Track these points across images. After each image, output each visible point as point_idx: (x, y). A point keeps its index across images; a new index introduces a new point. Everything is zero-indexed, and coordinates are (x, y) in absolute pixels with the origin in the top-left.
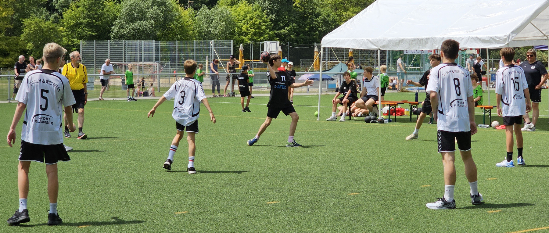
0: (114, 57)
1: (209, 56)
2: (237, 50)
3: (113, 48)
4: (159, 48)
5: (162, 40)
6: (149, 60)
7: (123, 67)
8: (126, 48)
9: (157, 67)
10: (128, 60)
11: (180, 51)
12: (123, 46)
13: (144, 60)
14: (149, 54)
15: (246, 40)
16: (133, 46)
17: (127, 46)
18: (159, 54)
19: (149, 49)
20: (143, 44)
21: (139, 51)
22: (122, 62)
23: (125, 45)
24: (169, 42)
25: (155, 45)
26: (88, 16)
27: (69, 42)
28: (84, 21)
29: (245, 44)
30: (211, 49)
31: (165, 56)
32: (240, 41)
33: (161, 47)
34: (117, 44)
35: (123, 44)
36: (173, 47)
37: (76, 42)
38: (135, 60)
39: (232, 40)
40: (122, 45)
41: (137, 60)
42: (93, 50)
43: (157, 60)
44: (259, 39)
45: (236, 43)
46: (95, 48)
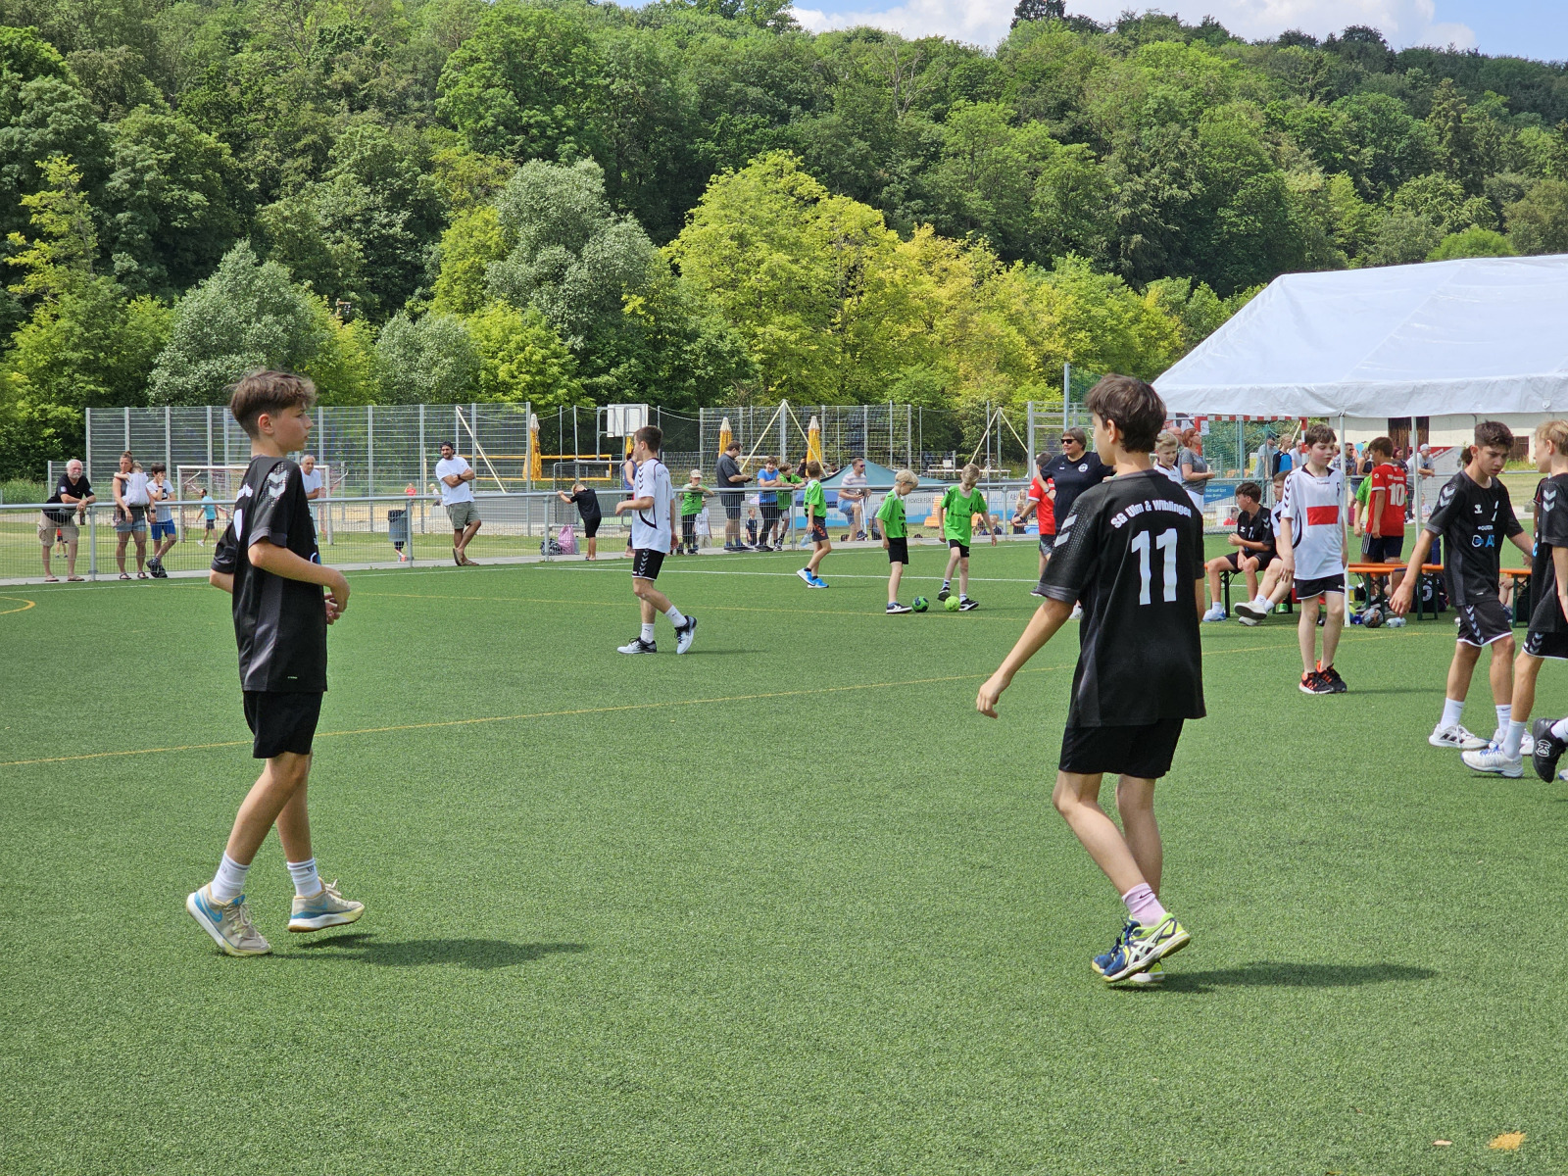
15: (510, 404)
26: (86, 343)
27: (34, 411)
28: (76, 355)
37: (52, 413)
44: (542, 402)
46: (127, 428)
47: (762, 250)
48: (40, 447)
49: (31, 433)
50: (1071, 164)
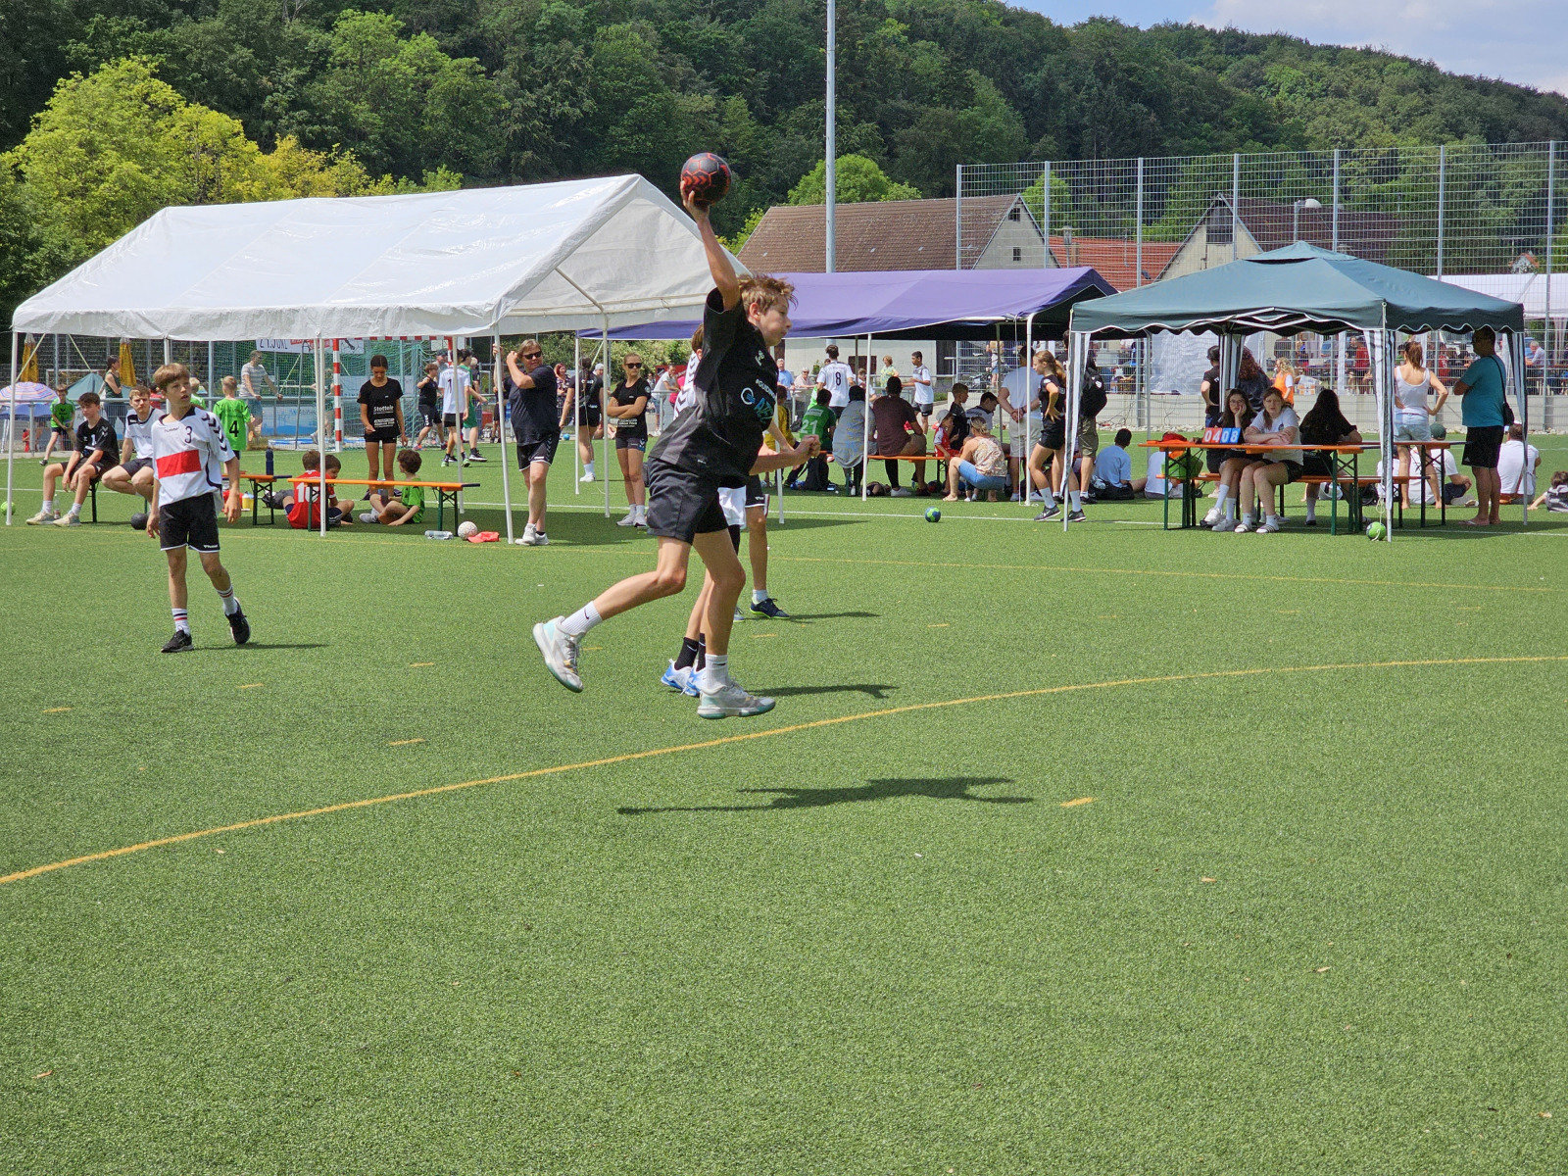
47: (110, 158)
50: (460, 78)
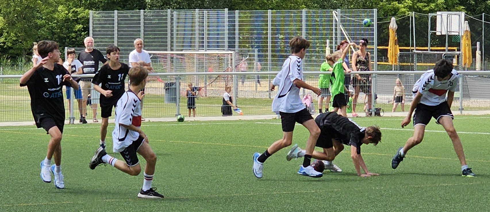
0: (152, 42)
1: (332, 39)
2: (384, 29)
3: (151, 24)
4: (237, 23)
5: (242, 9)
6: (218, 46)
7: (169, 59)
8: (175, 24)
9: (231, 59)
10: (177, 46)
11: (277, 30)
12: (169, 20)
13: (208, 46)
14: (218, 34)
15: (403, 10)
16: (187, 21)
17: (175, 20)
18: (237, 36)
19: (218, 26)
20: (206, 15)
21: (199, 30)
22: (166, 50)
23: (172, 19)
24: (256, 13)
25: (229, 17)
27: (69, 13)
29: (401, 17)
30: (336, 26)
31: (248, 38)
32: (391, 10)
33: (239, 22)
34: (156, 16)
35: (169, 17)
36: (263, 21)
37: (81, 14)
38: (190, 46)
39: (375, 10)
40: (166, 19)
41: (195, 46)
42: (114, 27)
43: (231, 46)
44: (427, 9)
45: (383, 15)
46: (116, 25)
48: (73, 38)
49: (68, 28)
